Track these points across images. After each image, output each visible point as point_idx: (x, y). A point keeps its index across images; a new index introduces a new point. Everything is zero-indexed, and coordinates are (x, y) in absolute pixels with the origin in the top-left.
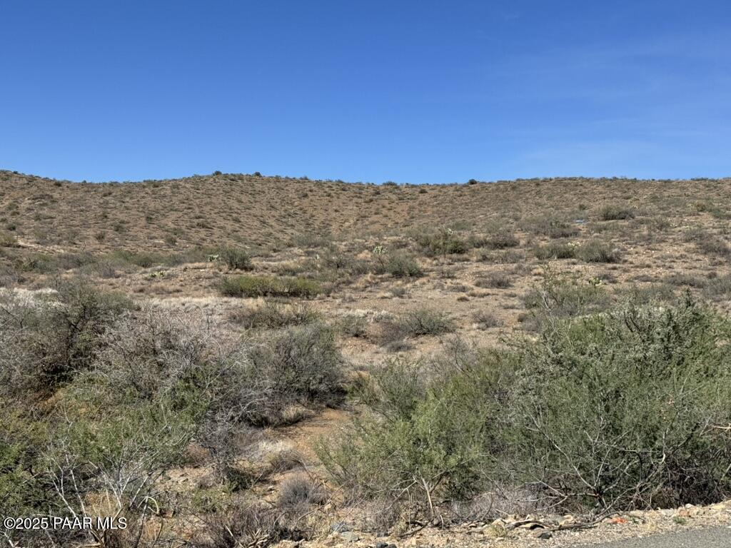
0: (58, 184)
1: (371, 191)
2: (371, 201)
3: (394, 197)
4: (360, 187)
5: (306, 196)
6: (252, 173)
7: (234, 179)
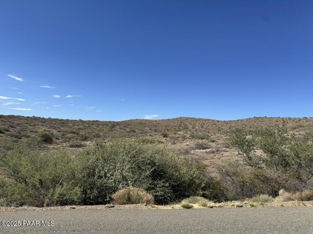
0: (218, 121)
1: (298, 120)
2: (297, 122)
3: (305, 121)
4: (295, 119)
5: (277, 121)
6: (264, 116)
7: (258, 118)
